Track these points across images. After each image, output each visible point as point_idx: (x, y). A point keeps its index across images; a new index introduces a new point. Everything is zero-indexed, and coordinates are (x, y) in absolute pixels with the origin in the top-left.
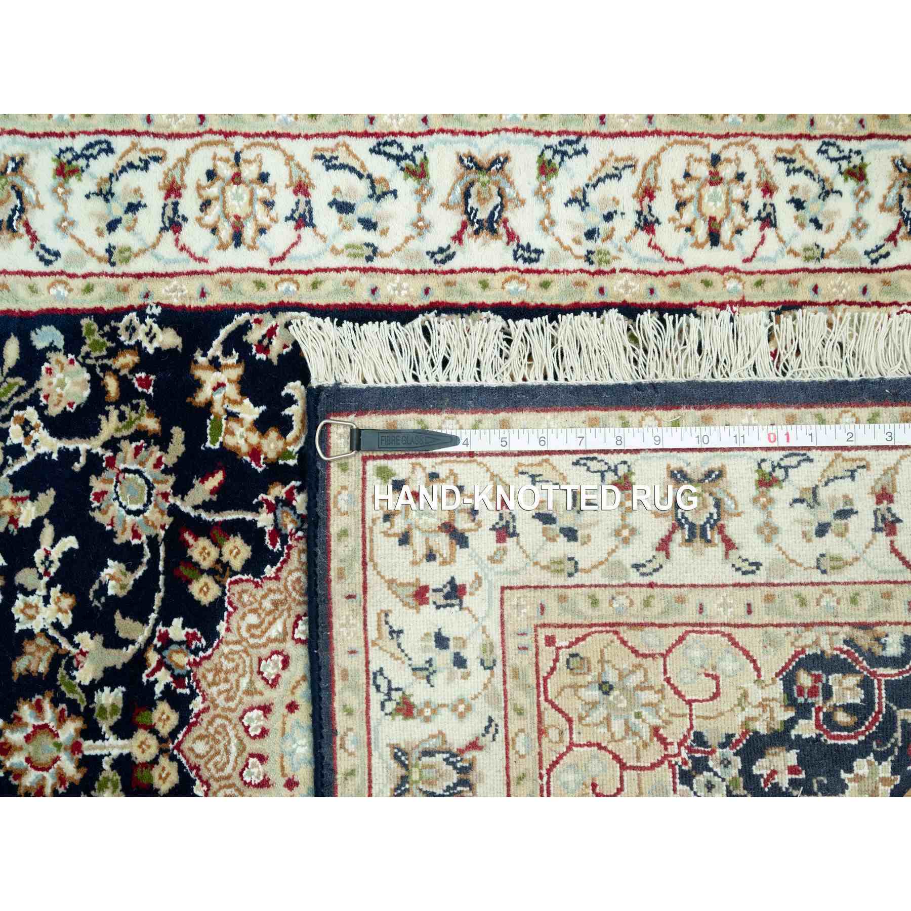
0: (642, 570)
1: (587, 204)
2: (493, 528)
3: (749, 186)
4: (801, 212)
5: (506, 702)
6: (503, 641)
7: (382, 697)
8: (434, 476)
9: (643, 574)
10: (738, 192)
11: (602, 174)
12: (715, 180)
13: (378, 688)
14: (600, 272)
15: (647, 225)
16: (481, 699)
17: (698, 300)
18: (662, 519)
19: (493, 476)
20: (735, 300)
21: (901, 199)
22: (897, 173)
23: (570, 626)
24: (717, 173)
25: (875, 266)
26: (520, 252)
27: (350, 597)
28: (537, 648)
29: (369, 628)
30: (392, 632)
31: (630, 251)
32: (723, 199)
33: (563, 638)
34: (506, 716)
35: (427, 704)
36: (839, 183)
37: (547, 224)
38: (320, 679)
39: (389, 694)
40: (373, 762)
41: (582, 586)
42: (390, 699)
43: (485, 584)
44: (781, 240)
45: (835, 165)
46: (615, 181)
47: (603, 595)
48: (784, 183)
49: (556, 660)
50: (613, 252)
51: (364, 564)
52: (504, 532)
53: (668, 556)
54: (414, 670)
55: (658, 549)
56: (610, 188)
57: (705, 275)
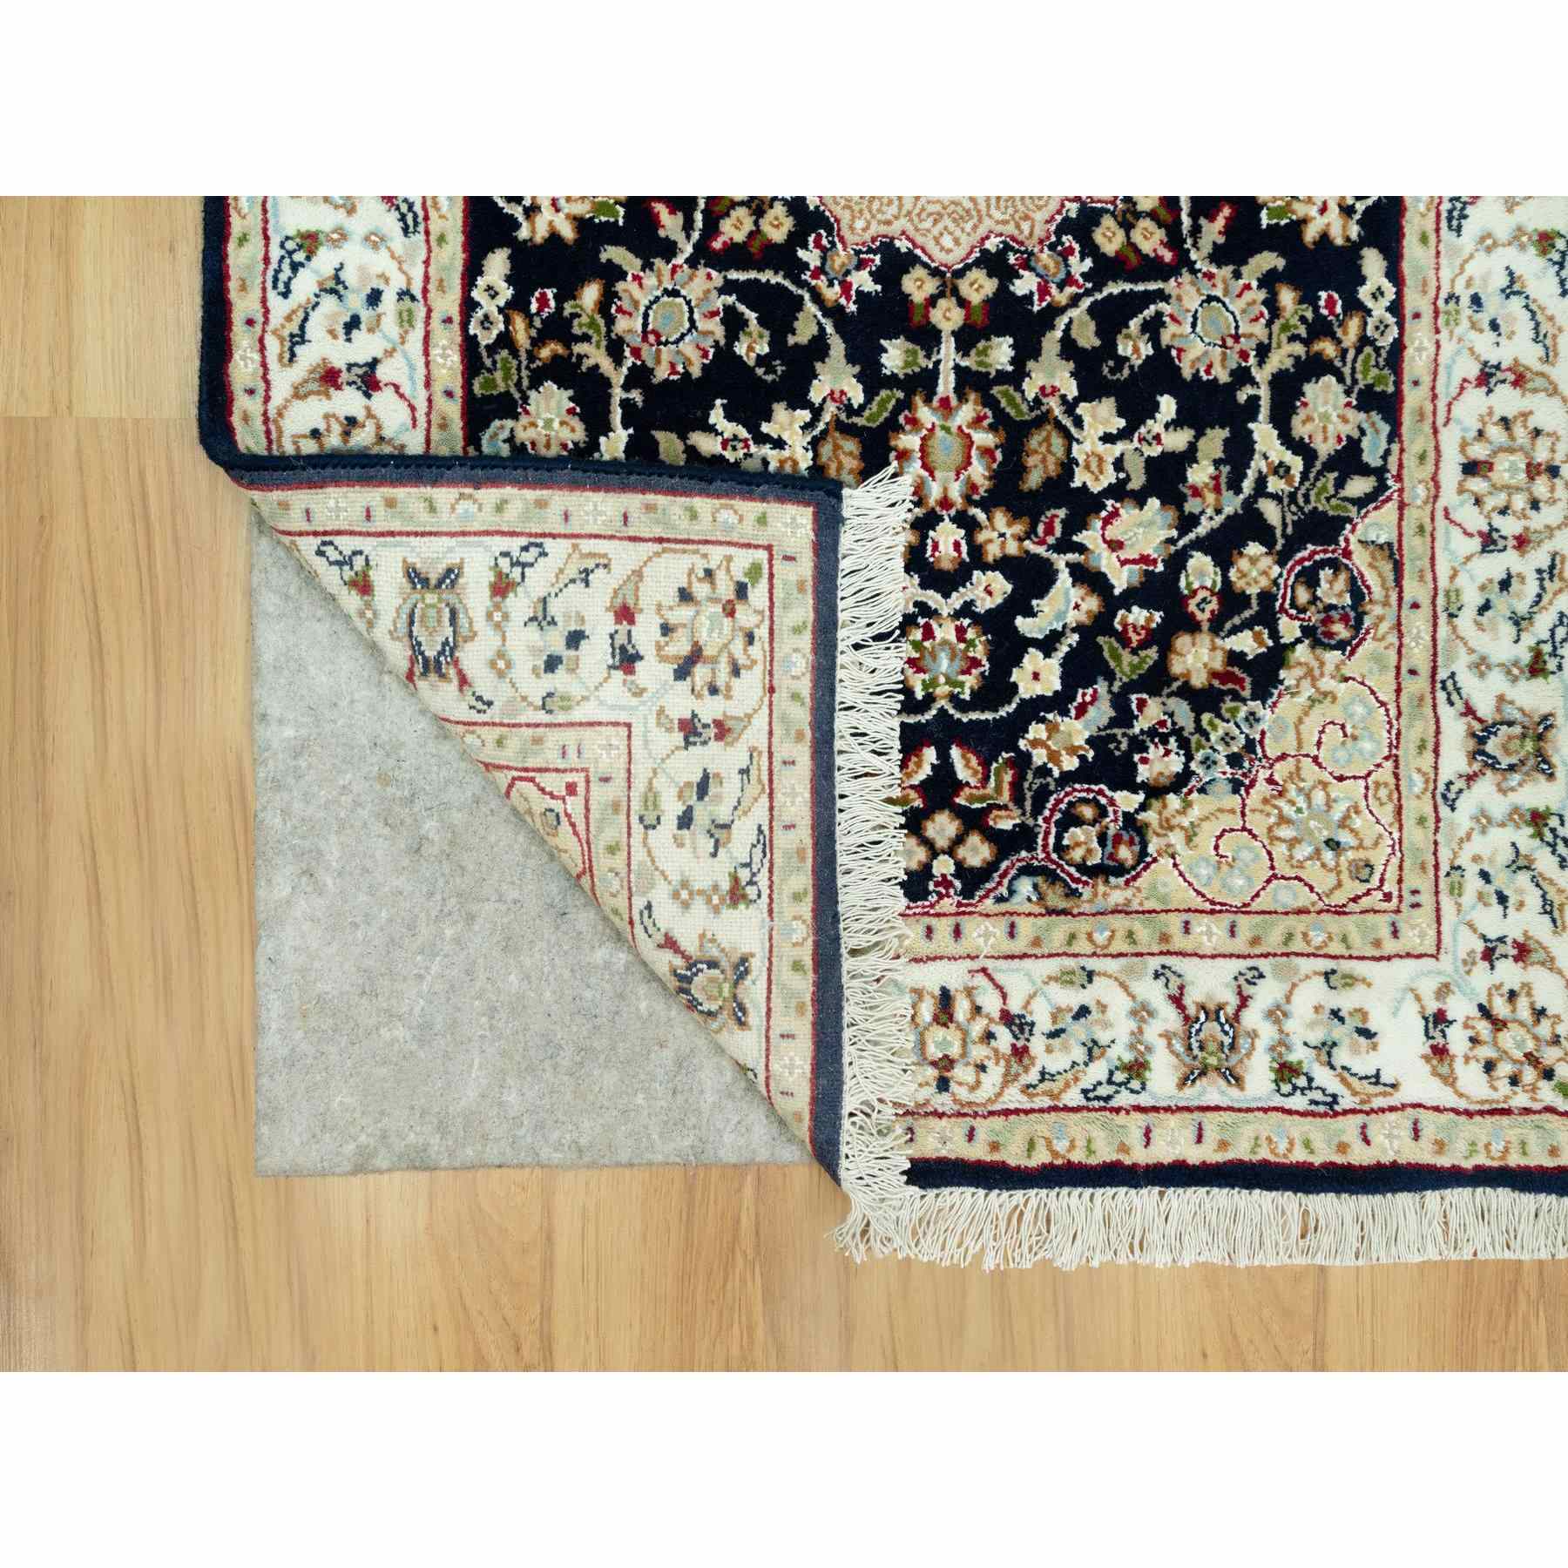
0: (646, 913)
1: (1508, 297)
2: (694, 715)
3: (1525, 517)
4: (1497, 587)
5: (508, 725)
6: (572, 724)
7: (515, 554)
8: (750, 638)
9: (641, 913)
10: (1519, 502)
11: (1539, 317)
12: (1533, 470)
13: (525, 549)
14: (1436, 313)
15: (1486, 377)
16: (511, 692)
17: (1406, 444)
18: (697, 943)
19: (749, 717)
20: (1406, 495)
21: (1510, 724)
22: (1537, 719)
23: (587, 818)
24: (1539, 473)
25: (1439, 685)
26: (1459, 205)
27: (625, 517)
28: (565, 771)
29: (593, 541)
30: (587, 572)
31: (1458, 352)
32: (1513, 482)
33: (575, 805)
34: (494, 724)
35: (506, 617)
36: (1528, 640)
37: (1488, 243)
38: (537, 469)
39: (518, 563)
40: (444, 539)
41: (629, 834)
42: (512, 565)
43: (635, 701)
44: (1468, 559)
45: (1546, 635)
46: (1532, 334)
47: (619, 861)
48: (1527, 565)
49: (553, 796)
50: (1459, 331)
51: (660, 540)
52: (690, 729)
53: (660, 946)
54: (544, 601)
55: (666, 935)
56: (1524, 327)
57: (1431, 455)
